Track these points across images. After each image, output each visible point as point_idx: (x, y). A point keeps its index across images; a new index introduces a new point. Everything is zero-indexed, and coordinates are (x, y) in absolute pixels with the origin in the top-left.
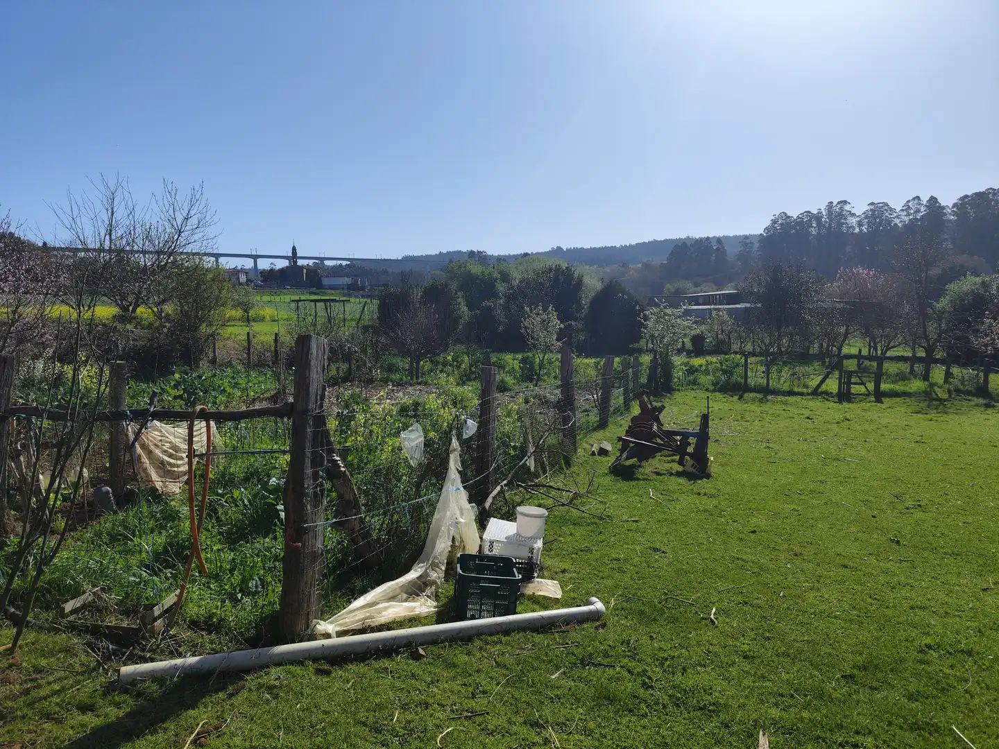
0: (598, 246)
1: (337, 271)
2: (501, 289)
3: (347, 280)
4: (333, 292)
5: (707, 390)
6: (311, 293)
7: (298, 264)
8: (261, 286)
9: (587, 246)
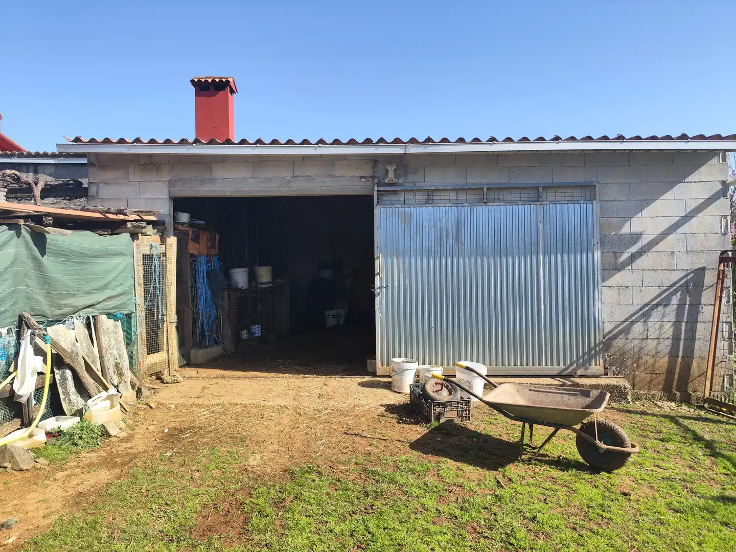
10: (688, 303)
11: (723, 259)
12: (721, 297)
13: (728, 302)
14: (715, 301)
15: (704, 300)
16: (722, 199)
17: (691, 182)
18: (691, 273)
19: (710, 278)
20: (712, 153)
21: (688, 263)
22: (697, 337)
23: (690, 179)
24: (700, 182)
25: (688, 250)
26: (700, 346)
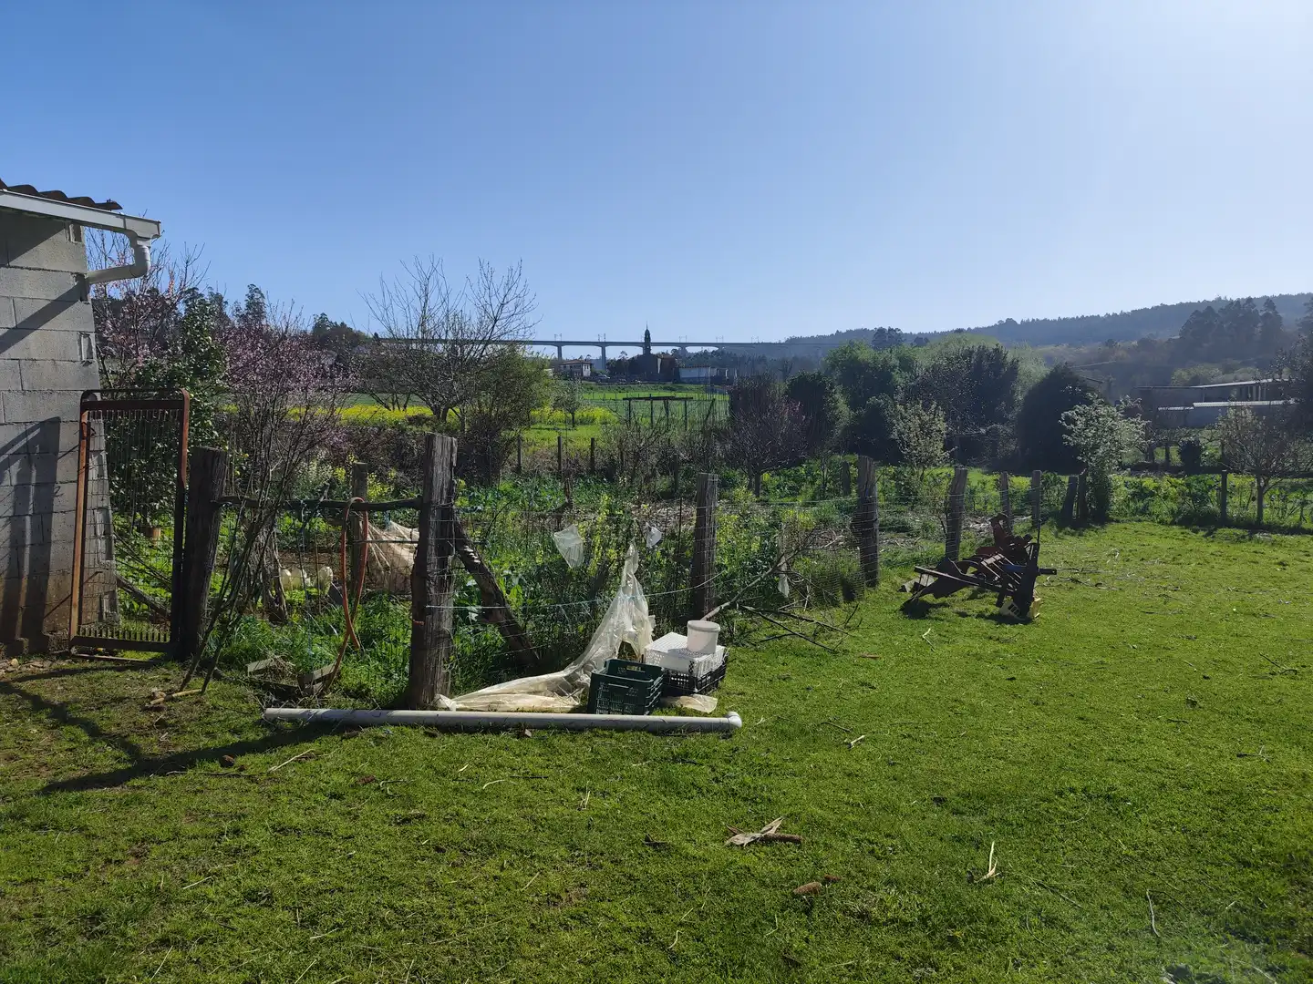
0: (1070, 316)
1: (702, 360)
2: (900, 380)
3: (710, 372)
4: (693, 386)
5: (1161, 522)
6: (665, 389)
7: (652, 352)
8: (607, 381)
9: (1052, 316)
10: (34, 481)
11: (87, 403)
12: (87, 467)
13: (100, 475)
14: (78, 475)
15: (60, 475)
16: (79, 304)
17: (22, 268)
18: (32, 430)
19: (68, 437)
20: (56, 224)
21: (27, 412)
22: (53, 538)
23: (20, 261)
24: (39, 269)
25: (25, 388)
26: (59, 553)
